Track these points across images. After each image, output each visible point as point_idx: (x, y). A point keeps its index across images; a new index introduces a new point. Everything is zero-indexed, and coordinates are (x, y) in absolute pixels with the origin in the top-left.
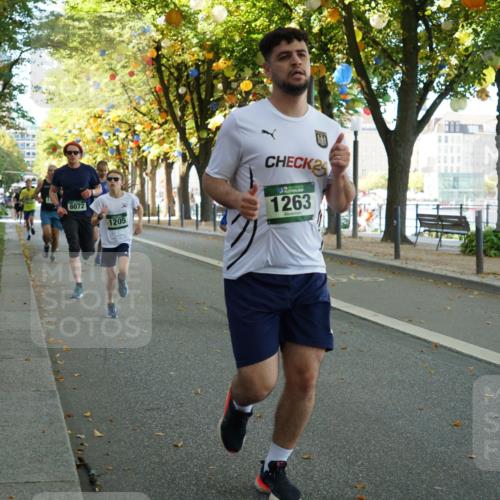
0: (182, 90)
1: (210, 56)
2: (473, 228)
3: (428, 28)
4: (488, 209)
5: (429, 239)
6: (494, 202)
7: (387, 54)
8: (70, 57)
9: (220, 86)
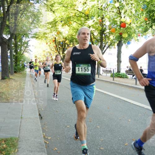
0: (60, 46)
1: (65, 40)
2: (112, 72)
3: (105, 36)
4: (115, 69)
5: (104, 74)
6: (116, 68)
7: (97, 40)
8: (39, 40)
9: (67, 46)
